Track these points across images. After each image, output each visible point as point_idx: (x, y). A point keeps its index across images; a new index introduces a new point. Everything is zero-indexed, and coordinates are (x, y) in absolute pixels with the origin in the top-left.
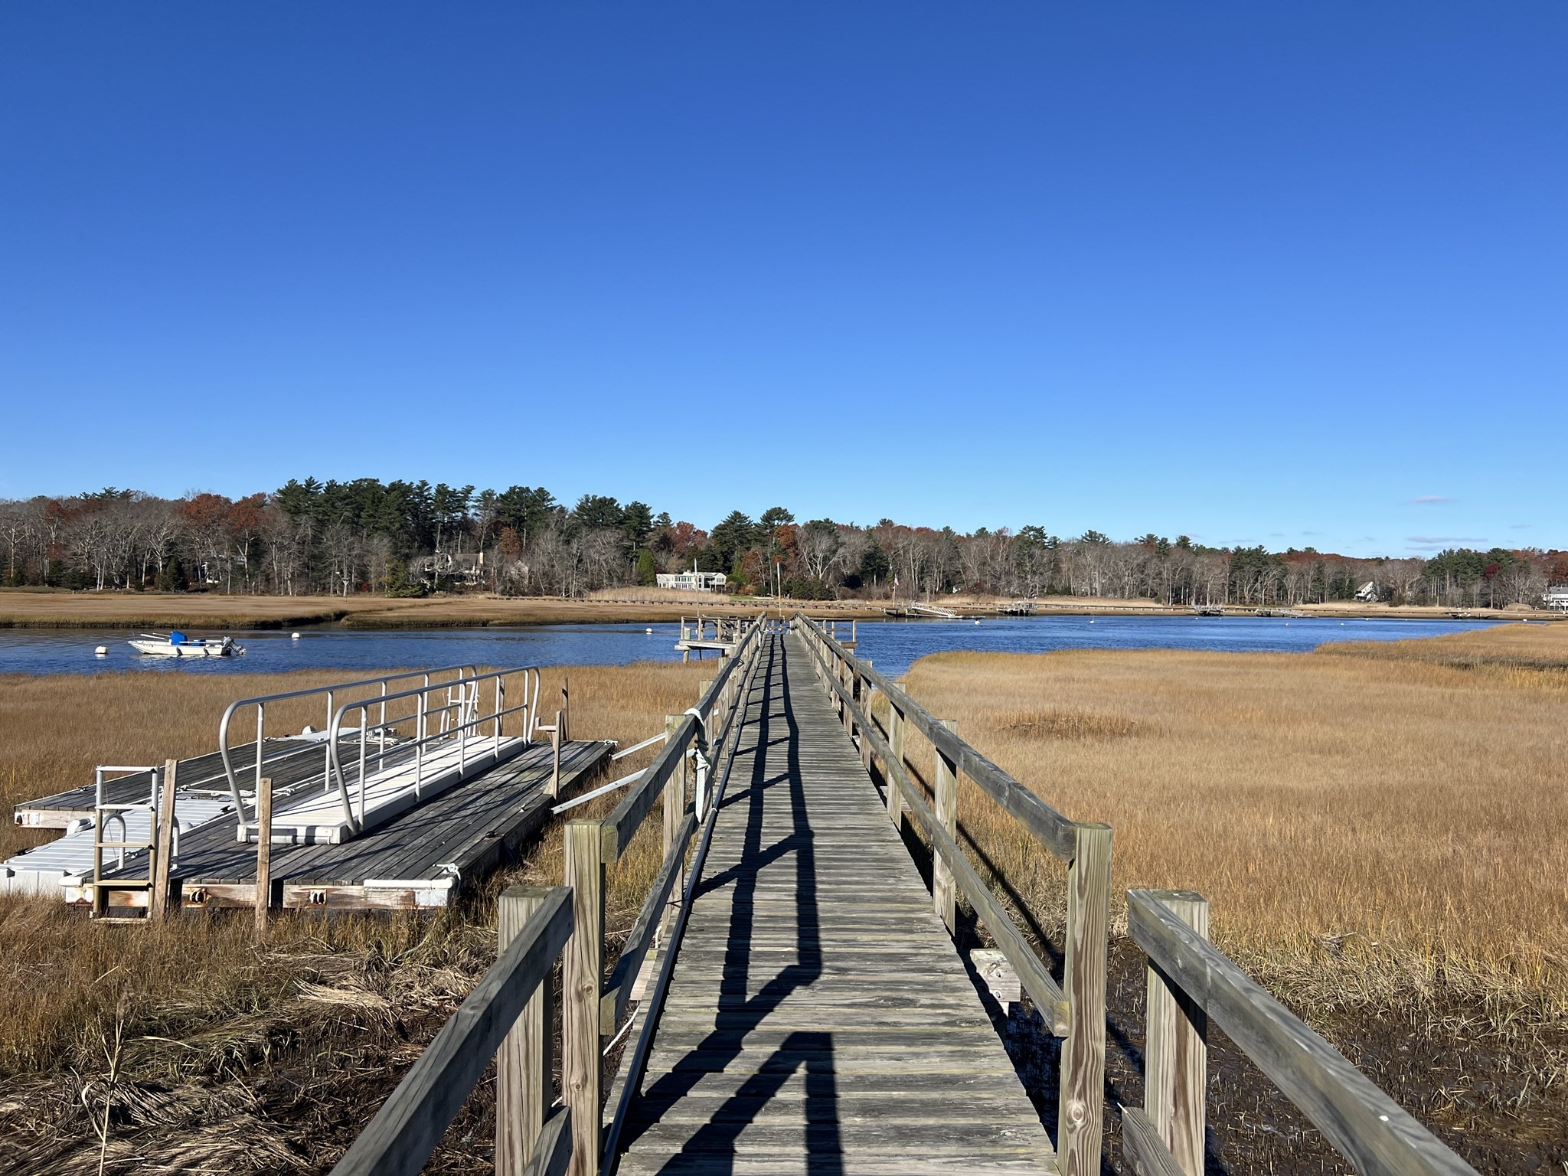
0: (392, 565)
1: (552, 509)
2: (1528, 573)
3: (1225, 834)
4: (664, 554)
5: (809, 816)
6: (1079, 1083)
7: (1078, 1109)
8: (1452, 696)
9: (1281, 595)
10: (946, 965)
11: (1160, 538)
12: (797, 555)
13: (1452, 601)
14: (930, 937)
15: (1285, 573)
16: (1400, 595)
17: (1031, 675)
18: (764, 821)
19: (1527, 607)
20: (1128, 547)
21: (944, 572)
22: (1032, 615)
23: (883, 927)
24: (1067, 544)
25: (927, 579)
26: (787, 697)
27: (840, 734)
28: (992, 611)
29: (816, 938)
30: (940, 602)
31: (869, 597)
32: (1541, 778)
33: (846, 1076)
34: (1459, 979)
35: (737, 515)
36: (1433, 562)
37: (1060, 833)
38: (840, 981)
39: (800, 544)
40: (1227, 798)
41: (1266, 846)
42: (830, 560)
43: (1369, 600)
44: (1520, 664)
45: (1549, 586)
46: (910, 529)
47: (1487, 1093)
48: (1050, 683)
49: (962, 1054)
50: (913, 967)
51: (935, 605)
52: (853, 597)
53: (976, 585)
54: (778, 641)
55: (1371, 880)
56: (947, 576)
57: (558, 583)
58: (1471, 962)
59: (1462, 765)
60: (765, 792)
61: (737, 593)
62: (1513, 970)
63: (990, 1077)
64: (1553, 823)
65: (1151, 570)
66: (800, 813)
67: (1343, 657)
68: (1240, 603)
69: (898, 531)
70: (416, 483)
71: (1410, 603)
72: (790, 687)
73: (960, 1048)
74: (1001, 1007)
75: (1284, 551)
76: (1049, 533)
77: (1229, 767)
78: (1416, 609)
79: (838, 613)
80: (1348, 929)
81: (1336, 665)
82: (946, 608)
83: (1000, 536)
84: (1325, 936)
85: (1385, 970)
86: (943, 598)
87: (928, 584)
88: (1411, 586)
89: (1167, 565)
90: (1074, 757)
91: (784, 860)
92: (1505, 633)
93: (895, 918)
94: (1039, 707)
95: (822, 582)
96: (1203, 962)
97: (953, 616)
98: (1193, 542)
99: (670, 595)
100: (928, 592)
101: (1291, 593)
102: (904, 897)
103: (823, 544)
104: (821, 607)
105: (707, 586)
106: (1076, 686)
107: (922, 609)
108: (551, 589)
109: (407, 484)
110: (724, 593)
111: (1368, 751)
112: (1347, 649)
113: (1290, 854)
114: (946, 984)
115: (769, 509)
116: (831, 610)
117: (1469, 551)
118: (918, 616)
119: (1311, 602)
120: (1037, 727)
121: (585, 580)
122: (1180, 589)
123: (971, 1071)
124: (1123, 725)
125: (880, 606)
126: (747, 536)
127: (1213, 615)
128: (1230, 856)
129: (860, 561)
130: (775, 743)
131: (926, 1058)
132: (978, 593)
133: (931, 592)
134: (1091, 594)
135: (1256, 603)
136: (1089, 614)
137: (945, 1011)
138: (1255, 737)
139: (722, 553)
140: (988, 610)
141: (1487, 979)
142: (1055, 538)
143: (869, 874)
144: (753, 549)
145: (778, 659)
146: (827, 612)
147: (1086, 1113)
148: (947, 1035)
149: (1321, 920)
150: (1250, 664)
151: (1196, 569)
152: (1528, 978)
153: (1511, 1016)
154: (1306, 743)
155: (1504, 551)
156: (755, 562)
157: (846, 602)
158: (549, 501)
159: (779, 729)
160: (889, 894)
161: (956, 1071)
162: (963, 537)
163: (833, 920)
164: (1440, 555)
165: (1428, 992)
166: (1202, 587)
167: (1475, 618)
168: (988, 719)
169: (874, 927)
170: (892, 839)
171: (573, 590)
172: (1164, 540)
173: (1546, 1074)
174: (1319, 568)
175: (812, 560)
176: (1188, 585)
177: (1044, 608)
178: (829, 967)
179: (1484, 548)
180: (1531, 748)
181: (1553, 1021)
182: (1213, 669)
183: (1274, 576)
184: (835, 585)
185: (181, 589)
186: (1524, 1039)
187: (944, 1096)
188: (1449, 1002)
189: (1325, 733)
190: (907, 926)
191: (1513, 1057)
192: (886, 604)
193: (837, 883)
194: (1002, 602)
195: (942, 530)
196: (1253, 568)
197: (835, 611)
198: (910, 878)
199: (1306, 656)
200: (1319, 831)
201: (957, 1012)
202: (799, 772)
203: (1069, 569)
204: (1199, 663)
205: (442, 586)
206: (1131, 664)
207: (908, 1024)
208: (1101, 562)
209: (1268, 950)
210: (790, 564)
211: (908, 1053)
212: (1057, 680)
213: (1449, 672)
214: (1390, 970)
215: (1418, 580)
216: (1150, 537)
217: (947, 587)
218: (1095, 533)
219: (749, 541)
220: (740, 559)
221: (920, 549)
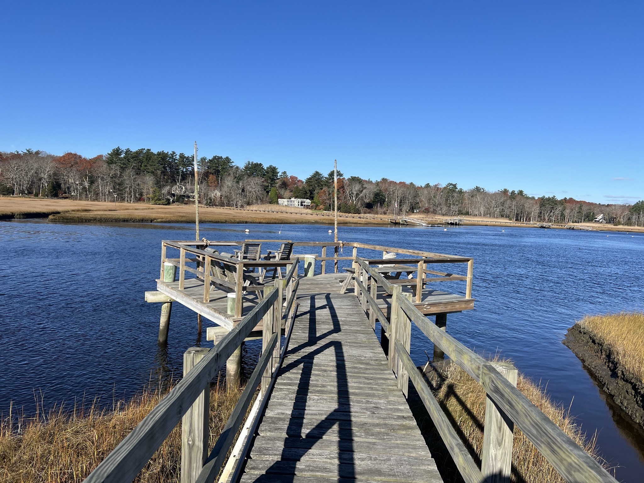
0: (154, 189)
1: (232, 167)
4: (283, 190)
9: (562, 218)
11: (510, 191)
12: (344, 192)
15: (564, 209)
16: (619, 220)
20: (495, 194)
21: (411, 203)
22: (462, 225)
24: (466, 192)
25: (403, 206)
28: (441, 222)
30: (410, 216)
31: (377, 213)
35: (317, 173)
36: (634, 206)
39: (345, 187)
42: (359, 195)
43: (601, 222)
46: (396, 182)
52: (369, 213)
53: (426, 209)
56: (412, 205)
57: (232, 201)
61: (315, 209)
65: (507, 205)
69: (390, 183)
70: (170, 152)
71: (623, 225)
76: (459, 187)
78: (626, 227)
82: (418, 220)
83: (437, 188)
86: (411, 214)
87: (404, 208)
88: (624, 217)
89: (514, 203)
95: (355, 205)
97: (426, 225)
98: (524, 193)
99: (284, 209)
100: (404, 212)
101: (567, 218)
103: (356, 187)
104: (355, 217)
105: (302, 205)
107: (409, 220)
108: (229, 204)
109: (166, 152)
110: (309, 209)
115: (332, 171)
118: (406, 224)
121: (245, 200)
122: (519, 214)
125: (385, 218)
126: (321, 183)
129: (373, 196)
132: (427, 213)
134: (479, 215)
139: (310, 190)
140: (439, 222)
142: (461, 189)
144: (324, 189)
151: (526, 205)
156: (325, 195)
157: (366, 215)
158: (231, 163)
162: (419, 187)
164: (637, 203)
166: (529, 214)
171: (239, 204)
172: (512, 192)
174: (580, 207)
175: (351, 194)
176: (522, 212)
183: (560, 210)
184: (361, 207)
185: (54, 197)
192: (388, 217)
195: (410, 184)
196: (550, 206)
197: (363, 220)
203: (468, 203)
205: (178, 201)
208: (483, 200)
210: (341, 196)
215: (627, 214)
216: (505, 190)
217: (412, 210)
218: (479, 187)
219: (322, 185)
220: (318, 193)
221: (400, 191)
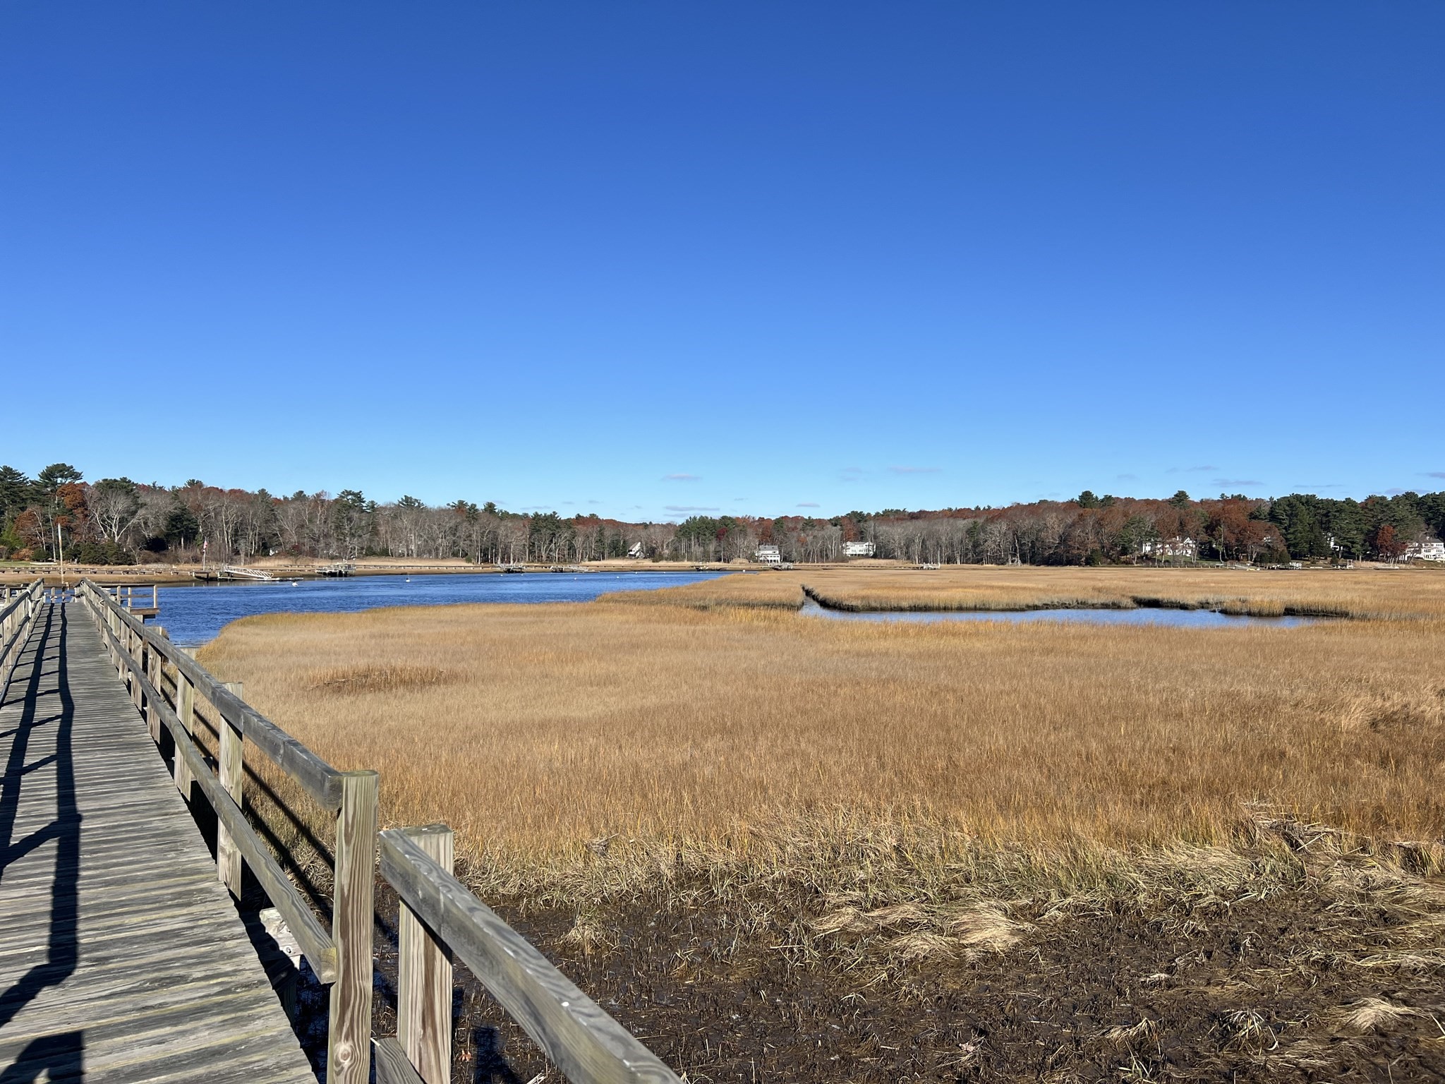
2: (746, 535)
3: (517, 765)
5: (78, 798)
6: (347, 1024)
7: (345, 1050)
8: (694, 633)
9: (571, 554)
10: (224, 933)
11: (470, 504)
12: (86, 516)
13: (696, 557)
14: (210, 906)
15: (574, 536)
16: (660, 552)
17: (347, 633)
18: (19, 810)
19: (745, 561)
20: (441, 511)
21: (259, 534)
22: (351, 575)
23: (157, 905)
24: (384, 508)
25: (242, 542)
26: (63, 671)
27: (127, 707)
28: (311, 573)
29: (74, 930)
30: (256, 564)
31: (176, 561)
32: (751, 692)
33: (97, 1073)
34: (691, 859)
35: (7, 470)
36: (682, 526)
37: (327, 785)
38: (98, 972)
39: (90, 505)
40: (521, 732)
41: (551, 770)
42: (128, 522)
43: (638, 558)
44: (740, 605)
45: (759, 545)
46: (221, 490)
47: (710, 948)
48: (366, 639)
49: (234, 1021)
50: (188, 941)
51: (250, 568)
52: (157, 561)
53: (294, 547)
54: (57, 611)
55: (631, 787)
56: (263, 539)
58: (701, 843)
59: (700, 686)
60: (24, 778)
61: (9, 558)
62: (729, 845)
63: (262, 1038)
64: (758, 725)
65: (462, 532)
66: (66, 795)
67: (618, 604)
68: (538, 561)
69: (209, 493)
71: (667, 559)
72: (68, 661)
73: (233, 1015)
74: (292, 962)
75: (573, 517)
76: (367, 498)
77: (524, 704)
78: (671, 563)
79: (137, 578)
80: (613, 832)
81: (612, 611)
82: (262, 570)
83: (318, 500)
84: (594, 841)
85: (639, 861)
86: (258, 561)
87: (242, 546)
88: (667, 546)
89: (476, 528)
90: (386, 708)
91: (41, 851)
92: (732, 581)
93: (171, 894)
94: (354, 663)
95: (119, 545)
96: (437, 890)
97: (270, 578)
98: (498, 508)
100: (242, 556)
101: (579, 552)
102: (184, 870)
103: (120, 505)
104: (118, 572)
106: (391, 641)
107: (236, 572)
111: (633, 681)
112: (621, 597)
113: (571, 774)
114: (224, 952)
115: (50, 465)
116: (129, 576)
117: (707, 518)
118: (231, 579)
119: (594, 559)
120: (350, 682)
122: (488, 549)
123: (244, 1036)
124: (432, 674)
125: (188, 569)
126: (21, 494)
127: (516, 572)
128: (521, 783)
129: (165, 523)
130: (42, 722)
131: (193, 1034)
132: (296, 556)
133: (246, 555)
134: (408, 555)
135: (551, 561)
136: (406, 574)
137: (220, 980)
138: (547, 676)
140: (306, 572)
141: (711, 856)
142: (372, 502)
143: (146, 852)
144: (29, 509)
145: (56, 630)
146: (124, 578)
147: (353, 1051)
148: (220, 1004)
149: (592, 828)
150: (545, 613)
151: (501, 531)
152: (739, 850)
153: (727, 882)
154: (587, 678)
155: (730, 518)
156: (33, 523)
157: (148, 566)
159: (49, 707)
160: (168, 869)
161: (226, 1041)
162: (279, 500)
163: (96, 908)
164: (687, 521)
165: (670, 874)
166: (507, 547)
167: (712, 570)
168: (301, 679)
169: (146, 907)
170: (177, 811)
172: (473, 506)
173: (750, 924)
174: (601, 530)
175: (106, 523)
176: (494, 546)
177: (363, 569)
178: (87, 960)
179: (716, 516)
180: (745, 670)
181: (755, 881)
182: (514, 619)
183: (566, 537)
184: (134, 548)
186: (736, 899)
187: (210, 1070)
188: (686, 878)
189: (602, 668)
190: (184, 899)
191: (729, 914)
192: (196, 567)
193: (106, 867)
194: (320, 564)
195: (257, 493)
196: (548, 531)
197: (134, 576)
198: (195, 849)
199: (589, 605)
200: (594, 753)
201: (234, 979)
202: (70, 752)
203: (386, 532)
204: (502, 614)
206: (442, 618)
207: (177, 1003)
208: (416, 525)
209: (550, 861)
210: (77, 526)
211: (173, 1034)
212: (372, 636)
213: (691, 613)
214: (643, 860)
215: (673, 541)
216: (461, 502)
217: (263, 549)
218: (411, 498)
219: (24, 500)
220: (13, 520)
221: (233, 511)
